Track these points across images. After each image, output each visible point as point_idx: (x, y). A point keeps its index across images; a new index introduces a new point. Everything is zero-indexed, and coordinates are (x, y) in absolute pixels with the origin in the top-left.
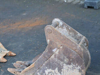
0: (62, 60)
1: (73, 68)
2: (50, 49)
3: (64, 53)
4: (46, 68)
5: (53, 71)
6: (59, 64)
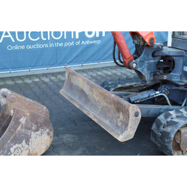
0: (29, 129)
2: (17, 119)
4: (12, 144)
5: (20, 145)
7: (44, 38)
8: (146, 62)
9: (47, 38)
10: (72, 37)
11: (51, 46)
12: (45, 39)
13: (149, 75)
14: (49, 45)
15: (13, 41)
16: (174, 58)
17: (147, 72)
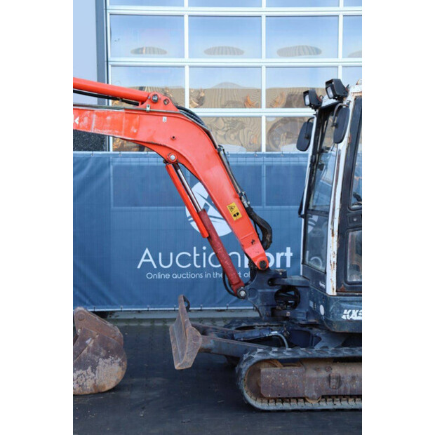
1: (112, 363)
3: (100, 345)
5: (85, 372)
6: (93, 361)
7: (198, 264)
8: (260, 291)
9: (202, 265)
10: (239, 266)
11: (206, 276)
12: (199, 267)
13: (264, 308)
14: (204, 275)
15: (155, 267)
16: (299, 289)
17: (261, 304)
